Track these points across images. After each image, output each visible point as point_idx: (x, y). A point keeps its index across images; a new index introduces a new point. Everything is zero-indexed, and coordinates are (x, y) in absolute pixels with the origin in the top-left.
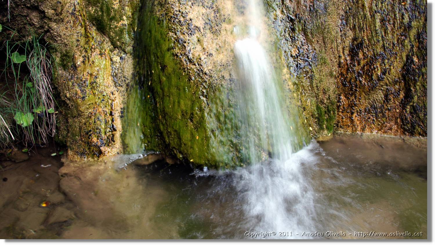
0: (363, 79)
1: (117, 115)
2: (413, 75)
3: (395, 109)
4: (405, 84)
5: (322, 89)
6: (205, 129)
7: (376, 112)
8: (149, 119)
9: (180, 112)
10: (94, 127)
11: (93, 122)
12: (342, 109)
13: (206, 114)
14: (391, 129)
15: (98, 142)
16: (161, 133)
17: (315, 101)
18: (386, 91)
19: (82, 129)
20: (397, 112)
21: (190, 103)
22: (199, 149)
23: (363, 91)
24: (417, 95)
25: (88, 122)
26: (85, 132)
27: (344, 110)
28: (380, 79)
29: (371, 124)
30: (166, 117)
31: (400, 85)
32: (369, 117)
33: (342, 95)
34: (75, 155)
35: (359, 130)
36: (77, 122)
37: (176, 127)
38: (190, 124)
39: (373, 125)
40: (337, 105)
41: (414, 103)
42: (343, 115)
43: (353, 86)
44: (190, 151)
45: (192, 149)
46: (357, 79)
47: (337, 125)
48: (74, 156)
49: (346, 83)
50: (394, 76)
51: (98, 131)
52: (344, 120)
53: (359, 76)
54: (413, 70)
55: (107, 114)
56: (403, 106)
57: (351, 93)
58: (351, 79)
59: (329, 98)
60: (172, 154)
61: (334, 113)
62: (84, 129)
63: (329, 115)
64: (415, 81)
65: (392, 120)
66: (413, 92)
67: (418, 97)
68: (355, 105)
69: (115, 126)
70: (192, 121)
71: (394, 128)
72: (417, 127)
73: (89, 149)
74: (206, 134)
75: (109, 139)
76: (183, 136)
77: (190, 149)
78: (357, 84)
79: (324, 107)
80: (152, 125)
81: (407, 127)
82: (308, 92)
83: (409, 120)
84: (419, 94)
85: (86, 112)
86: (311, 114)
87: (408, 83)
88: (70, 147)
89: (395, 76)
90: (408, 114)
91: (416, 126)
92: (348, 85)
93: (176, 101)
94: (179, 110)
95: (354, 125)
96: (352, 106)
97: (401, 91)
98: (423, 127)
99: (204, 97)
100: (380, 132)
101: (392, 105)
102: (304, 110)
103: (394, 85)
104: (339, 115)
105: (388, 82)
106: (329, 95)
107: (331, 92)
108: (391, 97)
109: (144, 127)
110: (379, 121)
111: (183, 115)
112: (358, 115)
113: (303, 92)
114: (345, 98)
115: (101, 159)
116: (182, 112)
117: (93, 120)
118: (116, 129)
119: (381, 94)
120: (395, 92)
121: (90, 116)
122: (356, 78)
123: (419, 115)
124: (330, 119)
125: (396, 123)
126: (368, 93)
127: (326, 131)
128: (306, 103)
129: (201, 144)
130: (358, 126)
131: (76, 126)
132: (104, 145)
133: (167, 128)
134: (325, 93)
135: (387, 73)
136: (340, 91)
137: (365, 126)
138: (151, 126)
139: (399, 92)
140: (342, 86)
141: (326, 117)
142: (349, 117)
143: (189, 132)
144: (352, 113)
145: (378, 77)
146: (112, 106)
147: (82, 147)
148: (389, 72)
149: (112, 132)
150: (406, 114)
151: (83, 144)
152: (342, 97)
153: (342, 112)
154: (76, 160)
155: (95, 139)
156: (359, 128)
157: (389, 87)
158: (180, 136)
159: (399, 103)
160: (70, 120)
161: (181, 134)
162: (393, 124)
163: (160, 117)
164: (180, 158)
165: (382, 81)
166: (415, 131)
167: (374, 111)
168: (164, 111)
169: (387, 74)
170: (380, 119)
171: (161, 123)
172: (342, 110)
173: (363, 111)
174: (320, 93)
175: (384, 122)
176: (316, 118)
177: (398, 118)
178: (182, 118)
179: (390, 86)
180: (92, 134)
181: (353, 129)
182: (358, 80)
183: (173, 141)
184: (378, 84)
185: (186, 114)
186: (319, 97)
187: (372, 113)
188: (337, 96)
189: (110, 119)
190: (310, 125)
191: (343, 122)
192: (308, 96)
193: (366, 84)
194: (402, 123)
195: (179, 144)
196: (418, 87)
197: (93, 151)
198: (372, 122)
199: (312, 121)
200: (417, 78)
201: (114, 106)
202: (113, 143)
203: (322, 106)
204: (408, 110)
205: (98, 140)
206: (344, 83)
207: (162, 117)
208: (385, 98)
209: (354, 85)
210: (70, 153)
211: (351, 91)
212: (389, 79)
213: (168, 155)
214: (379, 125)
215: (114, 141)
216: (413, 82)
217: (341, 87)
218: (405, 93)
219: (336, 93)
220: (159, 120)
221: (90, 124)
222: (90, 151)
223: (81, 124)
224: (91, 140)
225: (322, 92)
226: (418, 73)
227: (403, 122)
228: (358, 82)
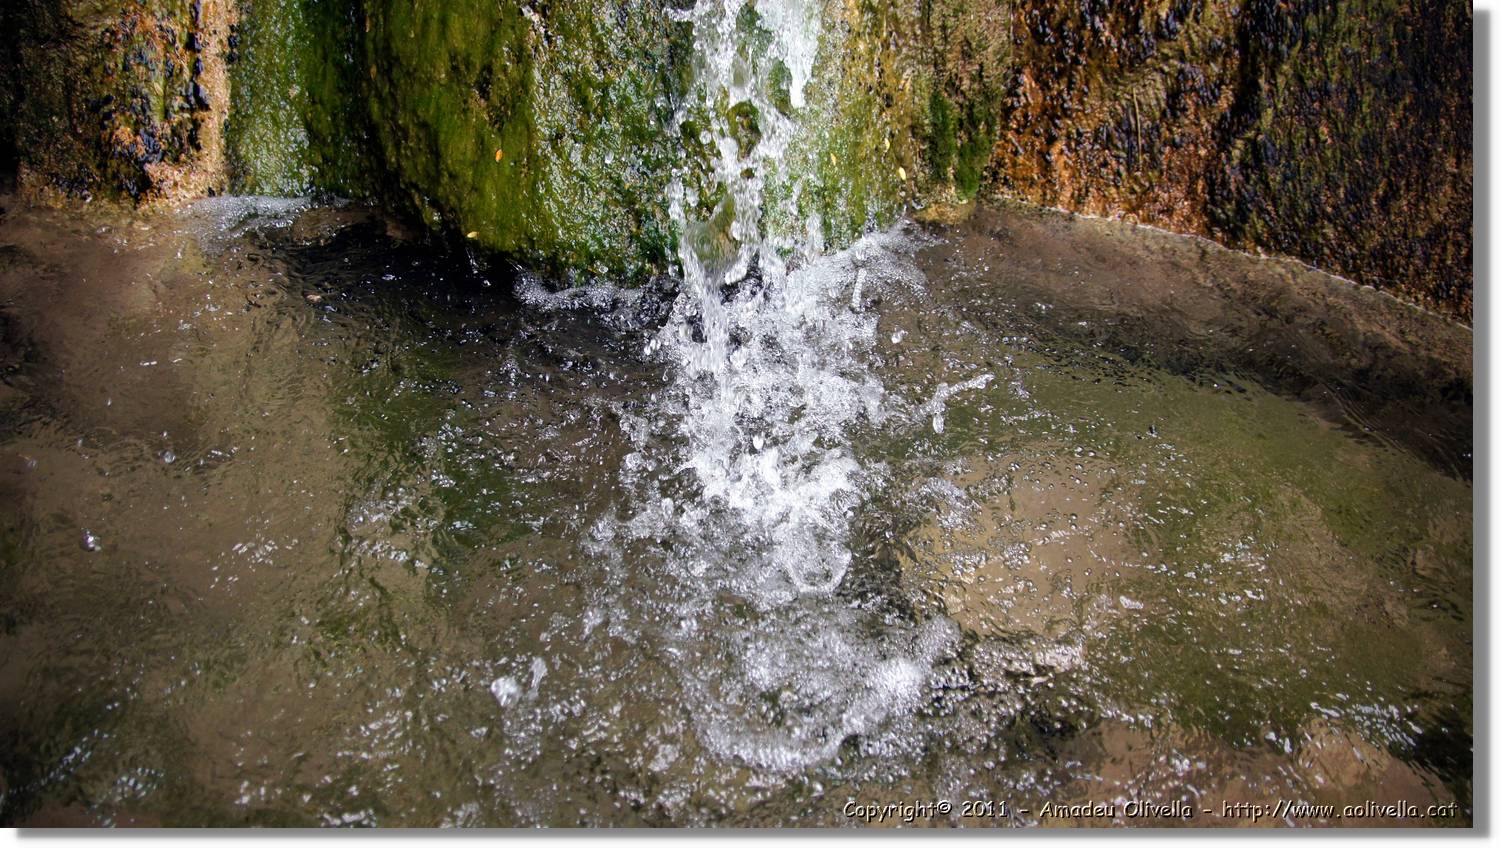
0: (1107, 24)
1: (213, 49)
2: (1275, 34)
3: (1196, 146)
4: (1243, 63)
5: (961, 38)
6: (528, 127)
7: (1131, 147)
8: (332, 74)
9: (446, 57)
10: (124, 85)
11: (120, 66)
12: (1018, 121)
13: (537, 75)
14: (1169, 211)
15: (135, 143)
16: (373, 129)
17: (930, 79)
18: (1177, 79)
19: (75, 90)
20: (1200, 158)
21: (482, 28)
22: (502, 196)
23: (1099, 67)
24: (1275, 107)
25: (100, 67)
26: (87, 101)
27: (1025, 127)
28: (1161, 33)
29: (1108, 185)
30: (396, 73)
31: (1224, 63)
32: (1105, 159)
33: (1027, 70)
34: (47, 185)
35: (1067, 200)
36: (57, 60)
37: (427, 111)
38: (478, 104)
39: (1113, 190)
40: (1005, 104)
41: (1259, 131)
42: (1019, 142)
43: (1067, 45)
44: (470, 200)
45: (475, 195)
46: (1086, 21)
47: (995, 175)
48: (42, 190)
49: (1048, 30)
50: (1211, 28)
51: (137, 102)
52: (1020, 159)
53: (1093, 12)
54: (1279, 18)
55: (174, 42)
56: (1222, 138)
57: (1059, 68)
58: (1065, 19)
59: (981, 77)
60: (405, 207)
61: (989, 132)
62: (82, 92)
63: (970, 134)
64: (1279, 58)
65: (1179, 182)
66: (1264, 94)
67: (1277, 115)
68: (1066, 114)
69: (204, 92)
70: (484, 94)
71: (1181, 209)
72: (1254, 216)
73: (102, 166)
74: (530, 146)
75: (180, 139)
76: (447, 146)
77: (469, 193)
78: (1082, 38)
79: (957, 103)
80: (341, 99)
81: (1224, 212)
82: (911, 42)
83: (1233, 187)
84: (1280, 106)
85: (93, 24)
86: (908, 122)
87: (1254, 60)
88: (28, 154)
89: (1216, 32)
90: (1233, 168)
91: (1251, 211)
92: (1052, 40)
93: (435, 16)
94: (443, 50)
95: (1049, 181)
96: (1053, 113)
97: (1223, 87)
98: (1272, 219)
99: (535, 11)
100: (1132, 217)
101: (1187, 130)
102: (888, 106)
103: (1207, 63)
104: (1007, 141)
105: (1186, 48)
106: (981, 65)
107: (989, 57)
108: (1189, 102)
109: (314, 103)
110: (1136, 179)
111: (455, 69)
112: (1070, 149)
113: (891, 40)
114: (1033, 85)
115: (144, 207)
116: (453, 58)
117: (120, 61)
118: (209, 102)
119: (1159, 85)
120: (1206, 85)
121: (106, 41)
122: (1082, 16)
123: (1267, 177)
124: (973, 149)
125: (1191, 193)
126: (1114, 77)
127: (953, 190)
128: (898, 82)
129: (510, 178)
130: (1063, 185)
131: (50, 77)
132: (159, 156)
133: (394, 113)
134: (967, 56)
135: (1191, 14)
136: (1020, 56)
137: (1087, 191)
138: (338, 103)
139: (1219, 89)
140: (1030, 39)
141: (960, 140)
142: (1039, 152)
143: (472, 132)
144: (1051, 140)
145: (1158, 24)
146: (197, 13)
147: (74, 159)
148: (1197, 13)
149: (192, 110)
150: (1227, 168)
151: (78, 145)
152: (1026, 79)
153: (1017, 131)
154: (51, 203)
155: (124, 133)
156: (1066, 195)
157: (1187, 67)
158: (436, 145)
159: (1213, 125)
160: (27, 51)
161: (442, 137)
162: (1179, 195)
163: (374, 70)
164: (434, 222)
165: (1170, 40)
166: (1247, 227)
167: (1123, 143)
168: (387, 48)
169: (1190, 20)
170: (1139, 174)
171: (373, 92)
172: (1018, 124)
173: (1088, 138)
174: (950, 51)
175: (1151, 183)
176: (924, 139)
177: (1198, 177)
178: (451, 80)
179: (1191, 61)
180: (115, 111)
181: (1045, 194)
182: (1088, 25)
183: (412, 164)
184: (1152, 48)
185: (467, 68)
186: (944, 65)
187: (1117, 148)
188: (1010, 72)
189: (185, 63)
190: (900, 161)
191: (1014, 164)
192: (907, 57)
193: (1114, 43)
194: (1208, 197)
195: (433, 173)
196: (1281, 80)
197: (115, 176)
198: (1114, 181)
199: (910, 147)
200: (1284, 48)
201: (205, 16)
202: (192, 151)
203: (951, 101)
204: (1236, 153)
205: (135, 135)
206: (1041, 30)
207: (378, 71)
208: (1167, 104)
209: (1074, 41)
210: (27, 176)
211: (1059, 61)
212: (1194, 36)
213: (390, 210)
214: (1133, 191)
215: (198, 148)
216: (1271, 59)
217: (1025, 43)
218: (1235, 96)
219: (1009, 60)
220: (369, 80)
221: (109, 75)
222: (104, 175)
223: (71, 71)
224: (111, 134)
225: (958, 48)
226: (1291, 32)
227: (1211, 193)
228: (1087, 34)
